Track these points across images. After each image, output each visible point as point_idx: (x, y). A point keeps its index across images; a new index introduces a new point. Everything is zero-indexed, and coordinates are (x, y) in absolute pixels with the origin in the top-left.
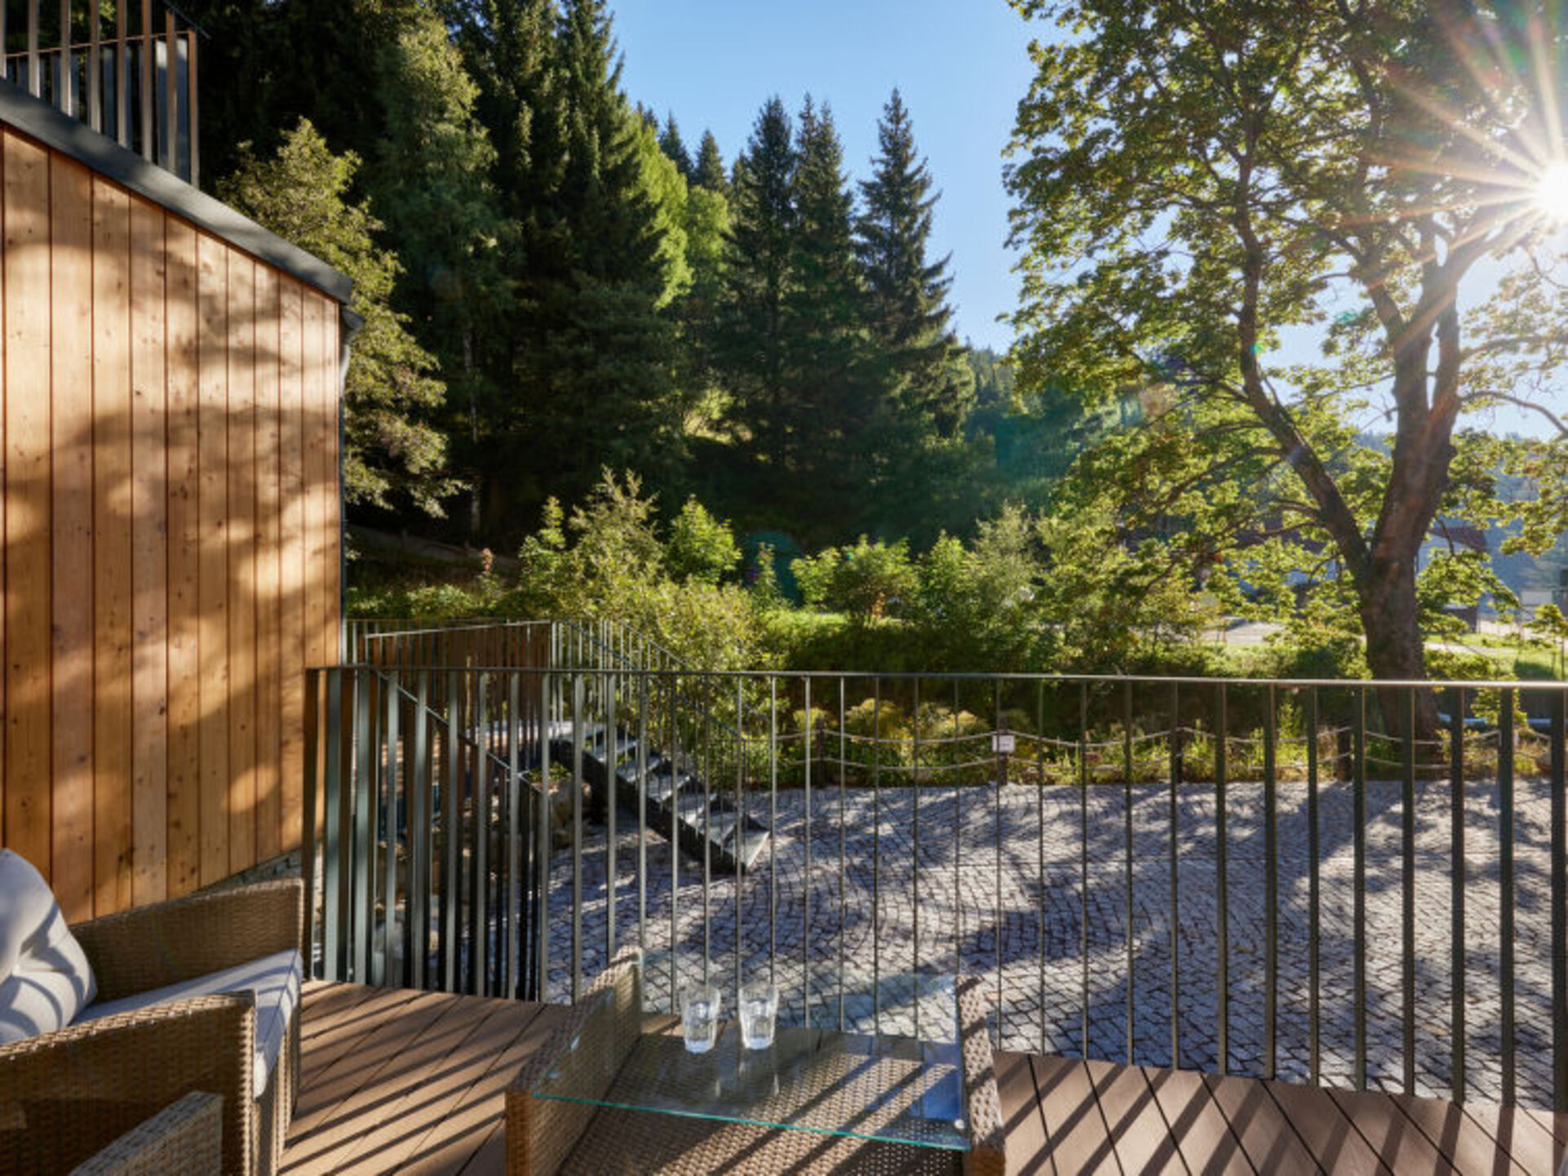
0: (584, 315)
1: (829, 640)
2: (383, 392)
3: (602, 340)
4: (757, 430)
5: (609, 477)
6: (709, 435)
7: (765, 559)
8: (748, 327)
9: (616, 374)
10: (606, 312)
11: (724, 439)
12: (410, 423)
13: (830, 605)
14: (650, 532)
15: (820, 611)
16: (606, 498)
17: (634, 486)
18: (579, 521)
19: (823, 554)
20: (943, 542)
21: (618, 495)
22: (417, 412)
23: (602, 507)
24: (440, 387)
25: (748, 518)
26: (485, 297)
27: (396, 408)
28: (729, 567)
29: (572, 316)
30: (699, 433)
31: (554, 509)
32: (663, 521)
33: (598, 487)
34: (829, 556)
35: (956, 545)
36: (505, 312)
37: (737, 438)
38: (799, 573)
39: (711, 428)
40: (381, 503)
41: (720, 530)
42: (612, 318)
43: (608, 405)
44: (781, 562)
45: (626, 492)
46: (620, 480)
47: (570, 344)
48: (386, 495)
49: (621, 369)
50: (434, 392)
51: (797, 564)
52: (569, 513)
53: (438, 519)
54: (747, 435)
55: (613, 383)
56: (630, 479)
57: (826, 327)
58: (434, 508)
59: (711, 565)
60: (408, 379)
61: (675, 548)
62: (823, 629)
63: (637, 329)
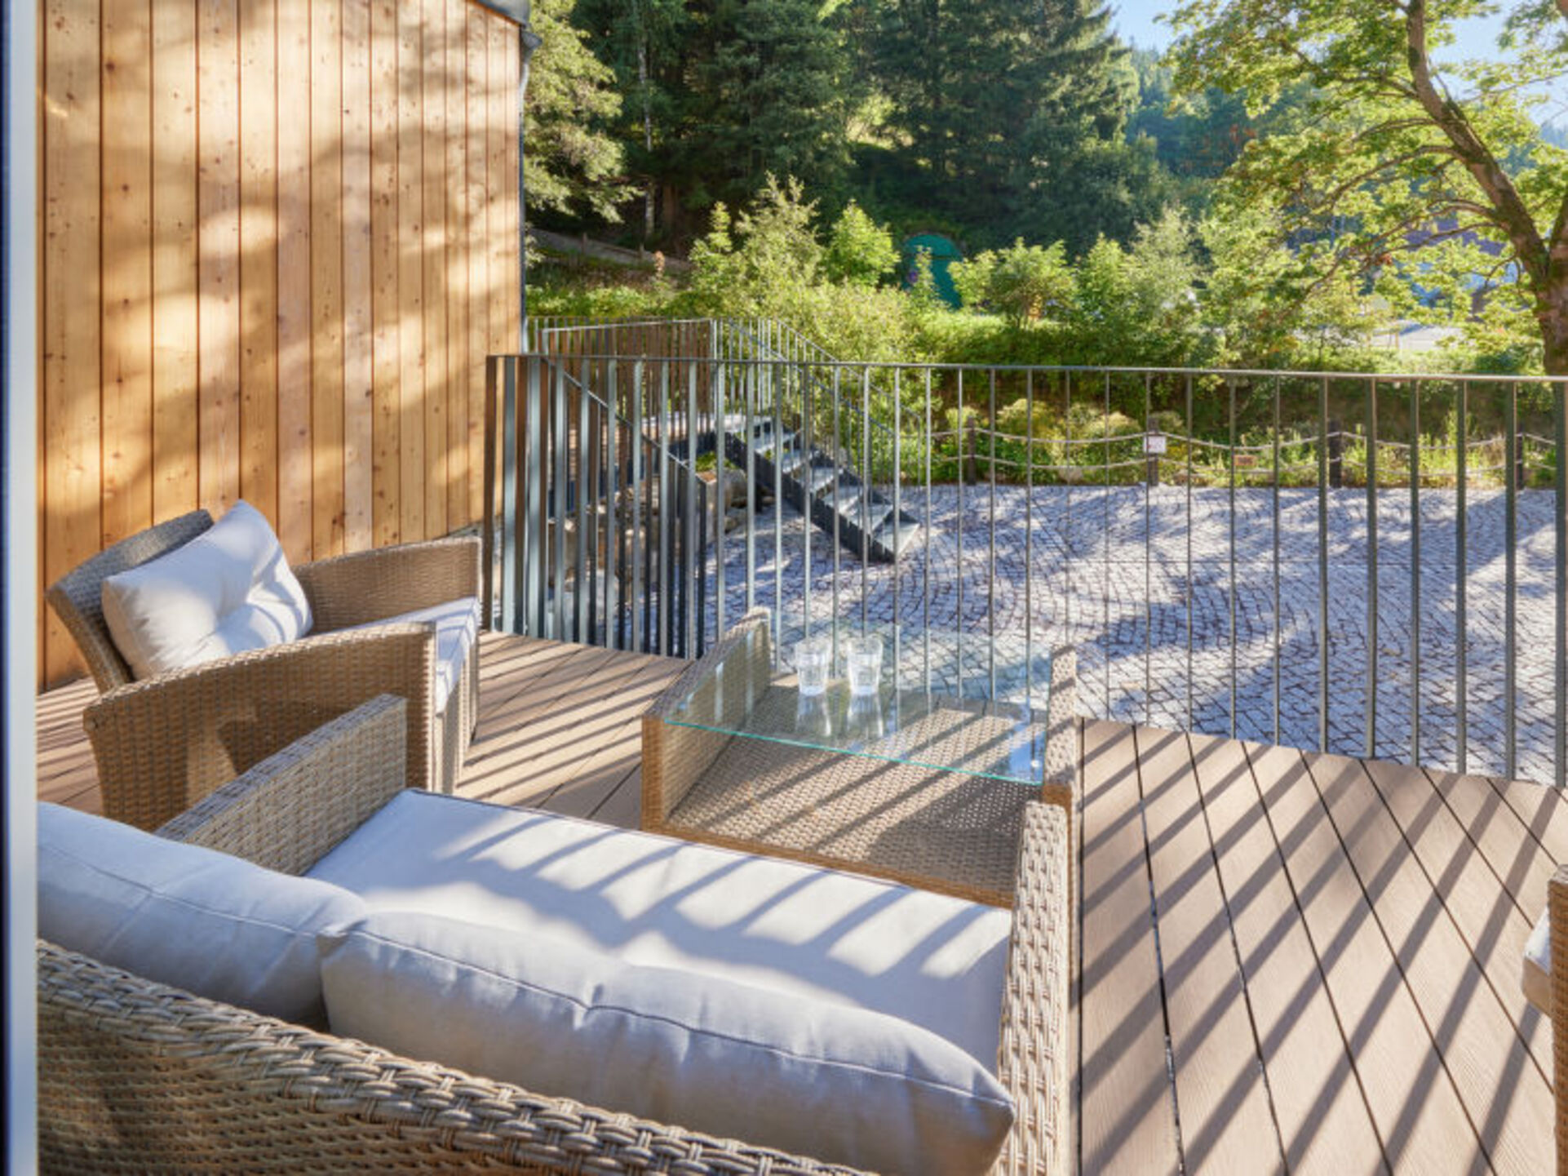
0: (749, 26)
1: (986, 342)
2: (565, 104)
3: (767, 51)
4: (920, 137)
5: (772, 182)
6: (871, 140)
7: (923, 262)
8: (909, 33)
9: (782, 84)
10: (771, 23)
11: (886, 144)
12: (589, 133)
13: (987, 306)
14: (812, 236)
15: (977, 313)
16: (769, 203)
17: (797, 191)
18: (745, 225)
19: (980, 257)
20: (1101, 243)
21: (780, 199)
22: (595, 123)
23: (767, 211)
24: (616, 98)
25: (909, 222)
26: (659, 12)
27: (577, 118)
28: (888, 270)
29: (738, 27)
30: (861, 140)
31: (721, 214)
32: (824, 225)
33: (762, 193)
34: (986, 259)
35: (1114, 247)
36: (678, 26)
37: (899, 144)
38: (956, 276)
39: (872, 134)
40: (563, 208)
41: (879, 234)
42: (777, 29)
43: (773, 113)
44: (939, 263)
45: (789, 198)
46: (783, 185)
47: (737, 55)
48: (569, 201)
49: (785, 78)
50: (610, 104)
51: (954, 268)
52: (735, 217)
53: (615, 225)
54: (908, 141)
55: (778, 92)
56: (792, 184)
57: (985, 32)
58: (611, 214)
59: (871, 268)
60: (588, 92)
61: (836, 252)
62: (980, 331)
63: (801, 38)
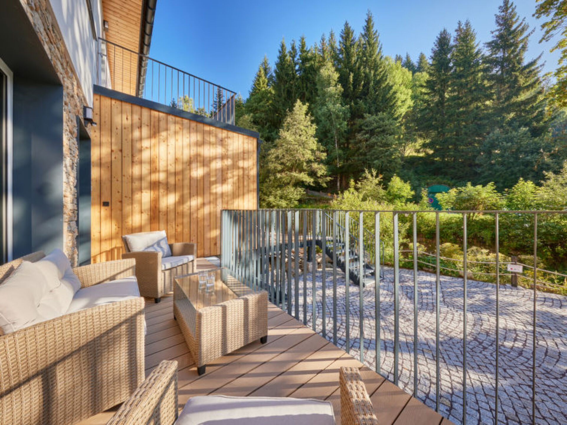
0: (367, 126)
2: (312, 158)
3: (372, 133)
5: (367, 172)
7: (424, 193)
9: (375, 141)
10: (373, 124)
12: (319, 164)
13: (454, 209)
14: (381, 187)
15: (448, 212)
16: (365, 178)
17: (374, 173)
18: (359, 185)
19: (450, 191)
21: (369, 176)
22: (321, 162)
23: (365, 181)
24: (325, 154)
26: (339, 129)
27: (315, 161)
28: (410, 197)
29: (363, 127)
31: (352, 182)
32: (385, 183)
33: (364, 175)
34: (453, 192)
36: (345, 131)
38: (439, 198)
40: (312, 184)
41: (405, 185)
42: (375, 125)
43: (373, 151)
44: (431, 194)
45: (372, 176)
46: (370, 172)
47: (362, 135)
48: (314, 182)
49: (377, 139)
50: (324, 156)
51: (439, 196)
52: (356, 183)
53: (325, 188)
54: (431, 152)
55: (375, 144)
56: (373, 171)
58: (324, 185)
59: (403, 196)
60: (318, 153)
61: (389, 192)
63: (383, 126)
